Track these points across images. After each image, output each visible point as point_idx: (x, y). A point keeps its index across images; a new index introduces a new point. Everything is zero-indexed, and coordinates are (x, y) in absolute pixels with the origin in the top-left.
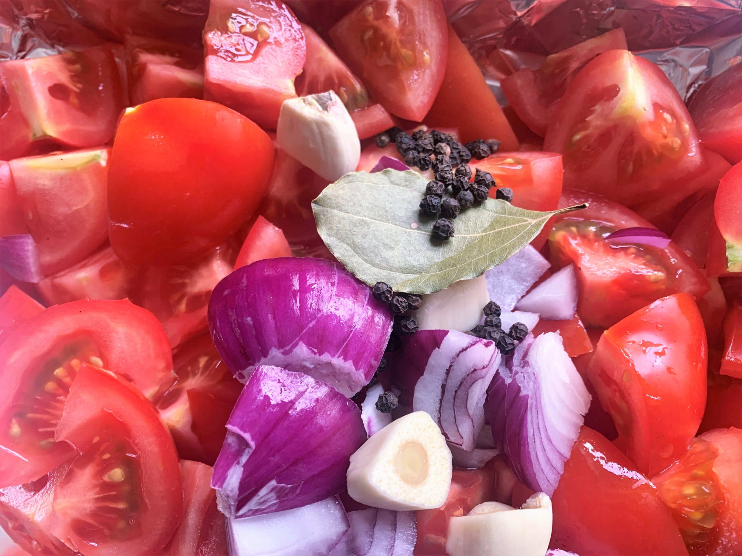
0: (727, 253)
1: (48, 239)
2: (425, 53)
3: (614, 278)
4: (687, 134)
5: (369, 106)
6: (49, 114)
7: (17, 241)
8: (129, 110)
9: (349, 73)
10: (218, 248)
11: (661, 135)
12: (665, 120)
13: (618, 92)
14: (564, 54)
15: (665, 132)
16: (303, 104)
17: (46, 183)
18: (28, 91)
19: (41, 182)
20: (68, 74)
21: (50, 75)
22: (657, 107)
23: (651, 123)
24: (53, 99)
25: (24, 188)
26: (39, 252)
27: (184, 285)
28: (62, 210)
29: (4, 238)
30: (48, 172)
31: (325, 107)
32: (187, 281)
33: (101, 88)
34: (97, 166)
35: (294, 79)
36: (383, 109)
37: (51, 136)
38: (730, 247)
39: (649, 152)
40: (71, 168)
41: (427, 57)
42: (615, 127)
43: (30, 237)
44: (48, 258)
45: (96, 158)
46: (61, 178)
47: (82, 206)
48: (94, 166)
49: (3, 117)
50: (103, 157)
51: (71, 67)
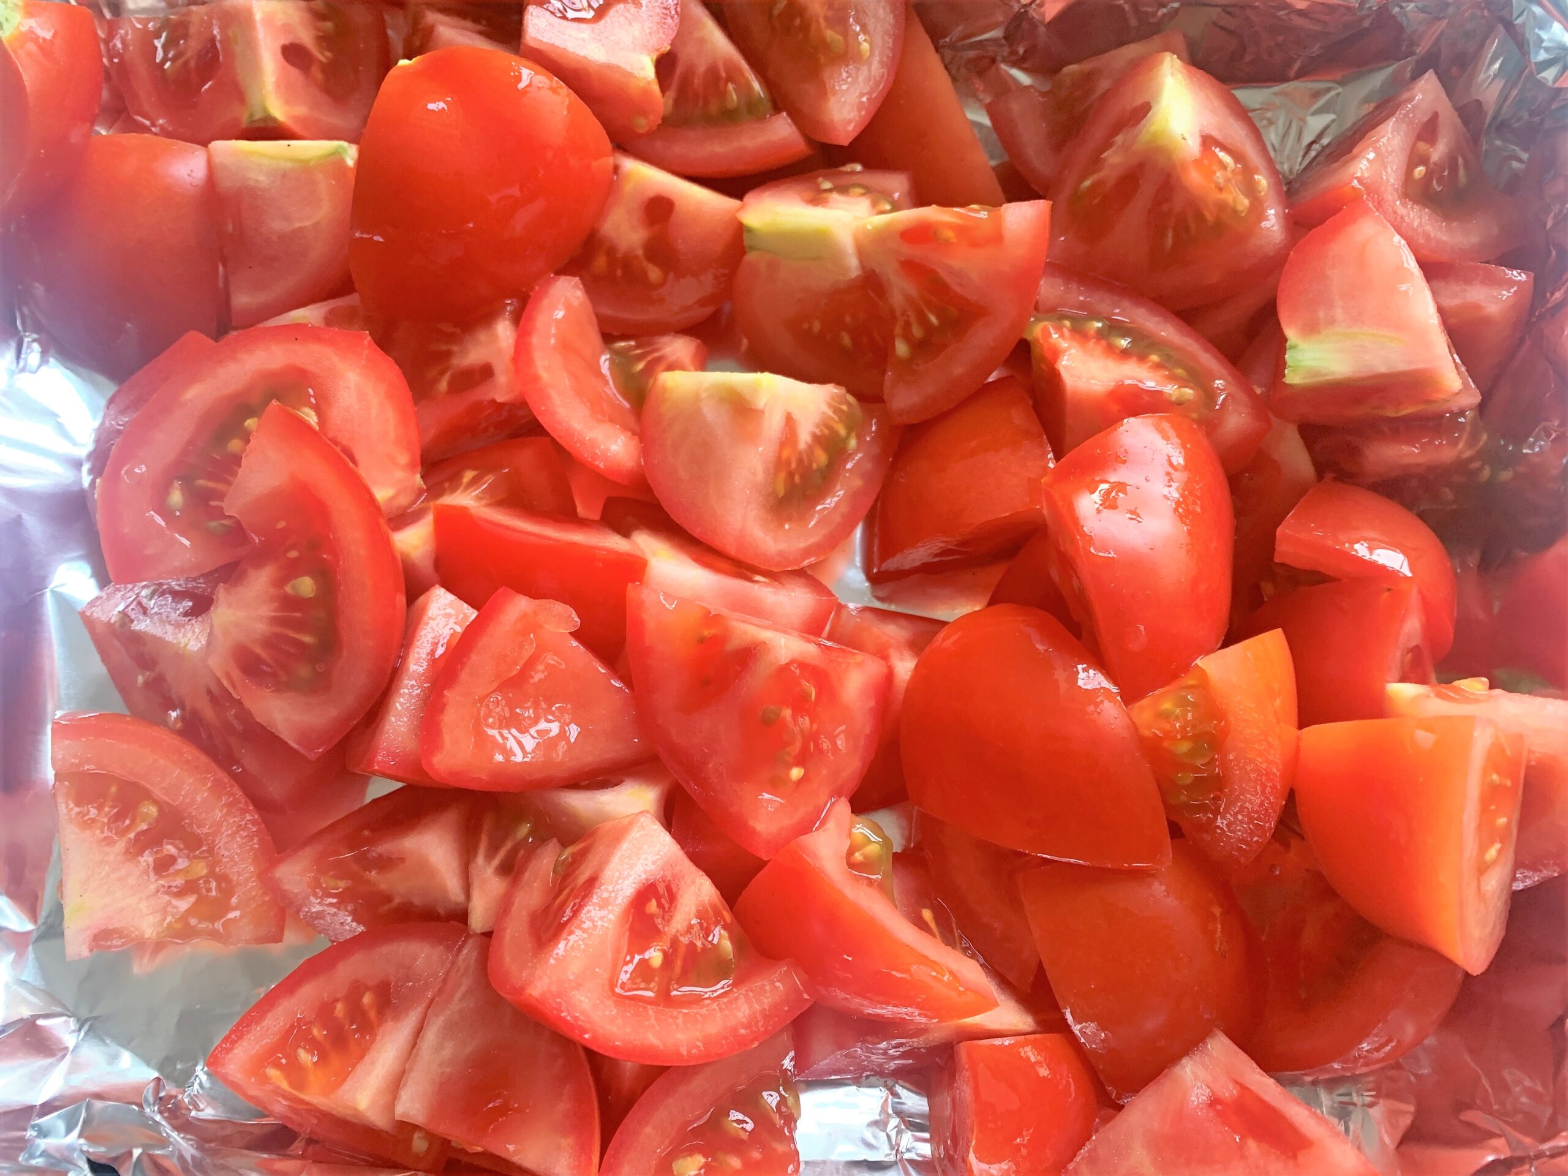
0: (1286, 356)
1: (250, 267)
2: (861, 38)
3: (1110, 388)
4: (1263, 194)
5: (771, 116)
6: (278, 86)
8: (403, 62)
9: (744, 65)
10: (509, 302)
11: (1213, 186)
12: (1223, 166)
13: (1149, 111)
14: (1087, 66)
15: (1221, 181)
17: (259, 178)
18: (251, 45)
19: (252, 175)
20: (313, 32)
21: (287, 28)
22: (1209, 142)
23: (1197, 162)
24: (286, 64)
25: (226, 184)
27: (449, 354)
28: (278, 225)
30: (266, 161)
32: (455, 348)
34: (340, 164)
35: (656, 56)
36: (789, 121)
37: (275, 120)
38: (1292, 347)
39: (1200, 216)
40: (301, 161)
41: (865, 46)
42: (1141, 166)
44: (244, 300)
45: (341, 150)
46: (285, 175)
47: (307, 223)
48: (335, 164)
49: (206, 87)
50: (350, 154)
51: (320, 24)
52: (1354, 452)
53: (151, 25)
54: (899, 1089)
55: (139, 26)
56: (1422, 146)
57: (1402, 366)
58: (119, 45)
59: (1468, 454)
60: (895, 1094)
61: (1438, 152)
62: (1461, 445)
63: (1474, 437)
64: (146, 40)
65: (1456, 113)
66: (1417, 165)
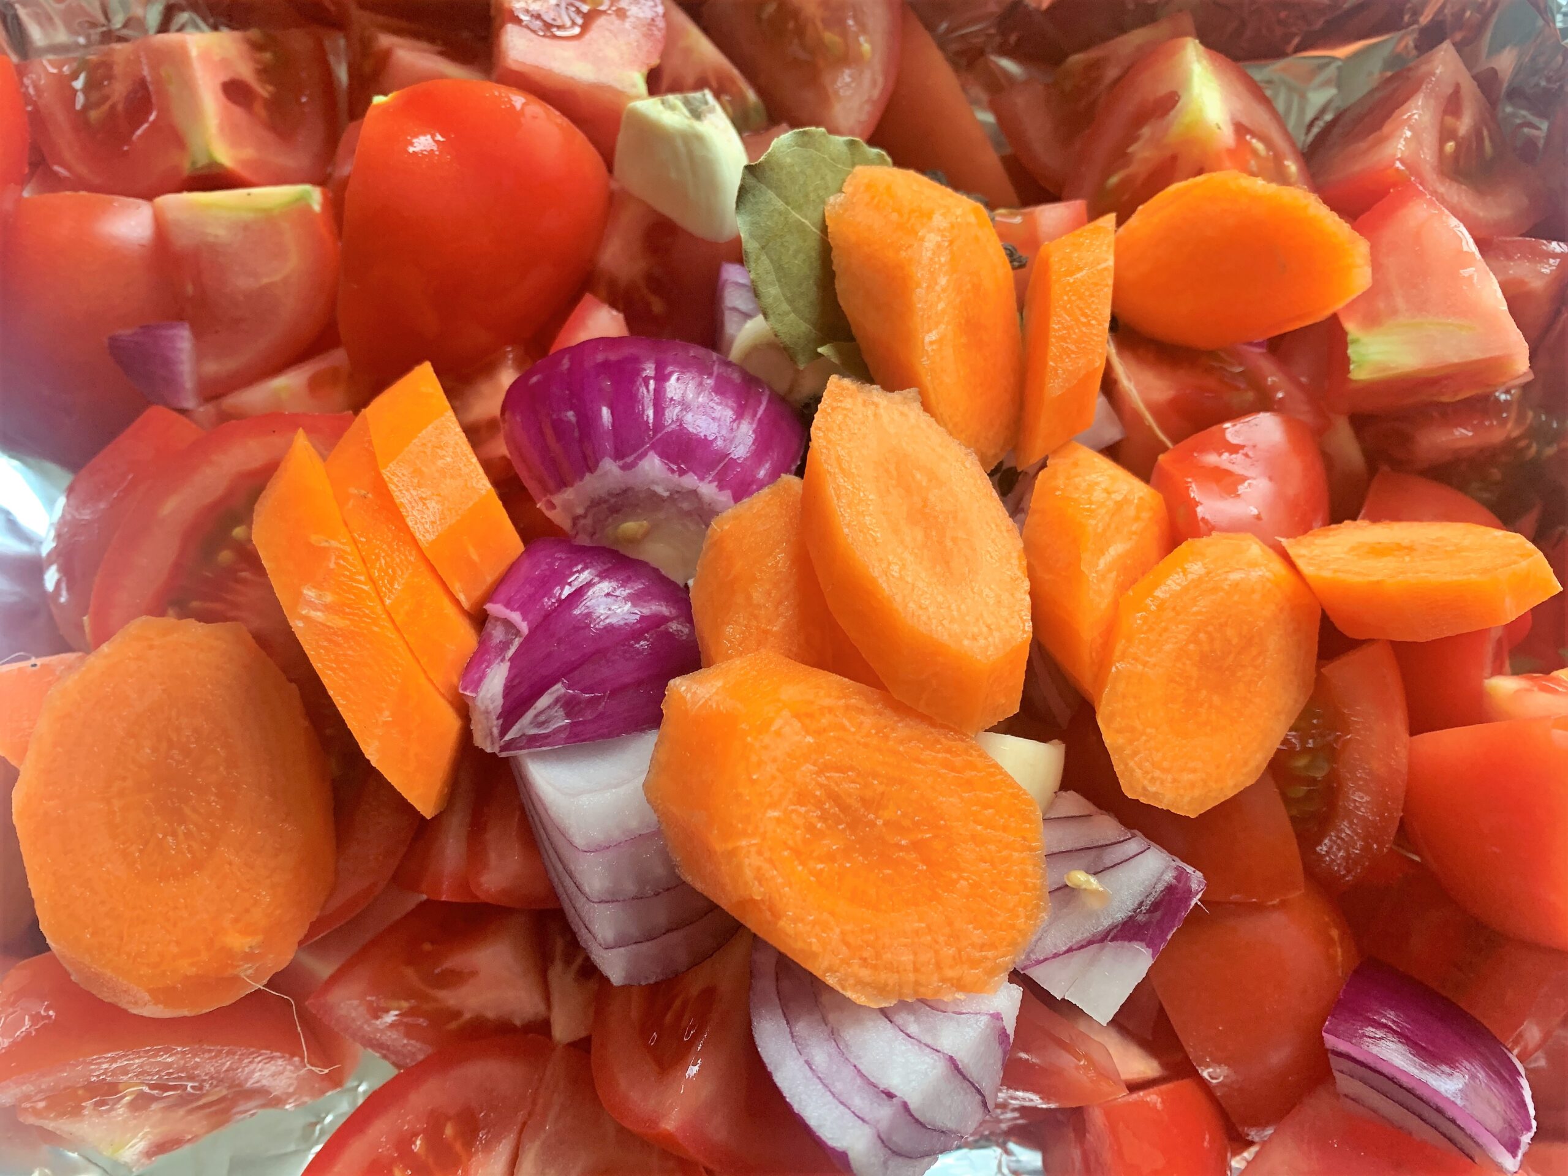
0: (1349, 351)
1: (216, 332)
2: (862, 39)
5: (768, 129)
6: (222, 129)
7: (164, 332)
8: (378, 100)
9: (735, 72)
10: (509, 349)
12: (1255, 152)
13: (1177, 102)
14: (1093, 54)
15: (1255, 170)
16: (660, 107)
17: (219, 232)
18: (188, 85)
19: (211, 230)
20: (253, 65)
21: (225, 63)
22: (1241, 129)
23: (1231, 153)
24: (229, 104)
25: (182, 241)
26: (200, 355)
28: (243, 283)
29: (141, 327)
30: (224, 214)
31: (697, 115)
33: (304, 100)
34: (305, 211)
35: (645, 71)
37: (220, 166)
38: (1353, 342)
40: (265, 210)
41: (866, 47)
42: (1174, 158)
43: (187, 326)
44: (212, 368)
45: (305, 196)
46: (246, 227)
47: (277, 278)
48: (301, 210)
49: (139, 132)
50: (314, 196)
51: (258, 55)
52: (1406, 439)
53: (65, 69)
54: (1011, 1146)
55: (55, 71)
56: (1449, 120)
57: (1476, 355)
58: (31, 91)
59: (1515, 434)
60: (1007, 1152)
61: (1464, 125)
62: (1510, 425)
63: (1521, 418)
64: (63, 83)
65: (1475, 83)
66: (1448, 140)
